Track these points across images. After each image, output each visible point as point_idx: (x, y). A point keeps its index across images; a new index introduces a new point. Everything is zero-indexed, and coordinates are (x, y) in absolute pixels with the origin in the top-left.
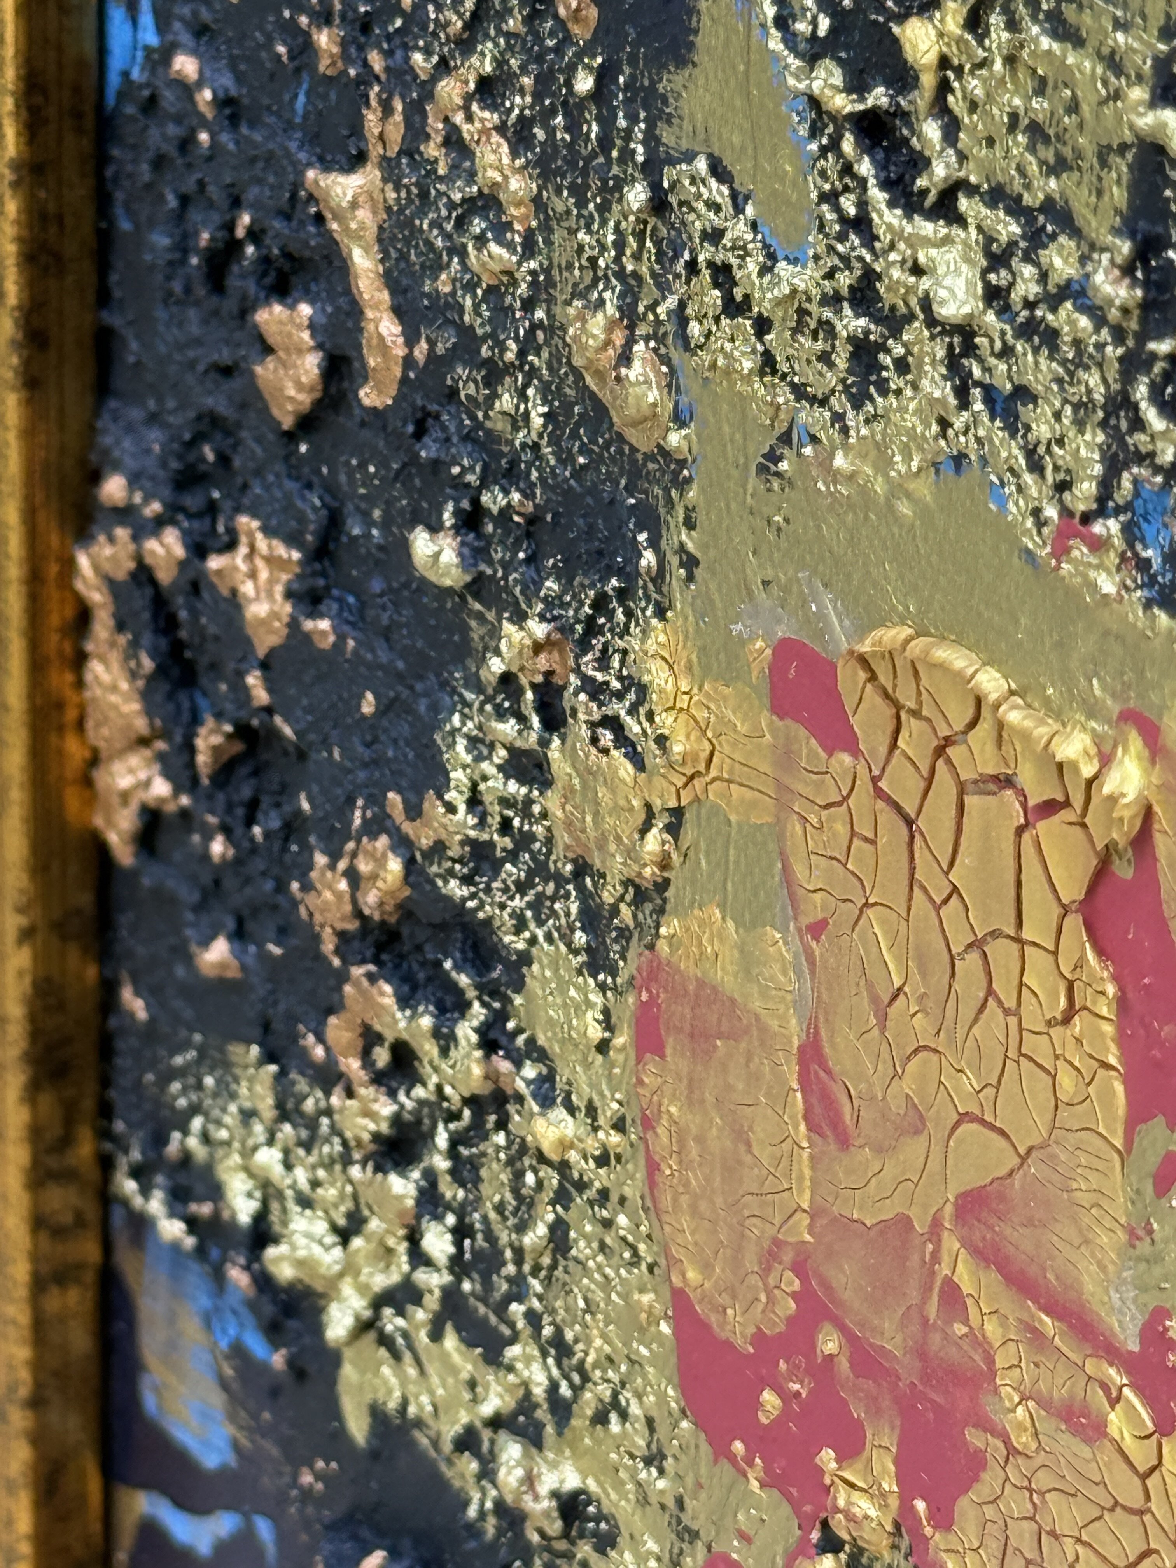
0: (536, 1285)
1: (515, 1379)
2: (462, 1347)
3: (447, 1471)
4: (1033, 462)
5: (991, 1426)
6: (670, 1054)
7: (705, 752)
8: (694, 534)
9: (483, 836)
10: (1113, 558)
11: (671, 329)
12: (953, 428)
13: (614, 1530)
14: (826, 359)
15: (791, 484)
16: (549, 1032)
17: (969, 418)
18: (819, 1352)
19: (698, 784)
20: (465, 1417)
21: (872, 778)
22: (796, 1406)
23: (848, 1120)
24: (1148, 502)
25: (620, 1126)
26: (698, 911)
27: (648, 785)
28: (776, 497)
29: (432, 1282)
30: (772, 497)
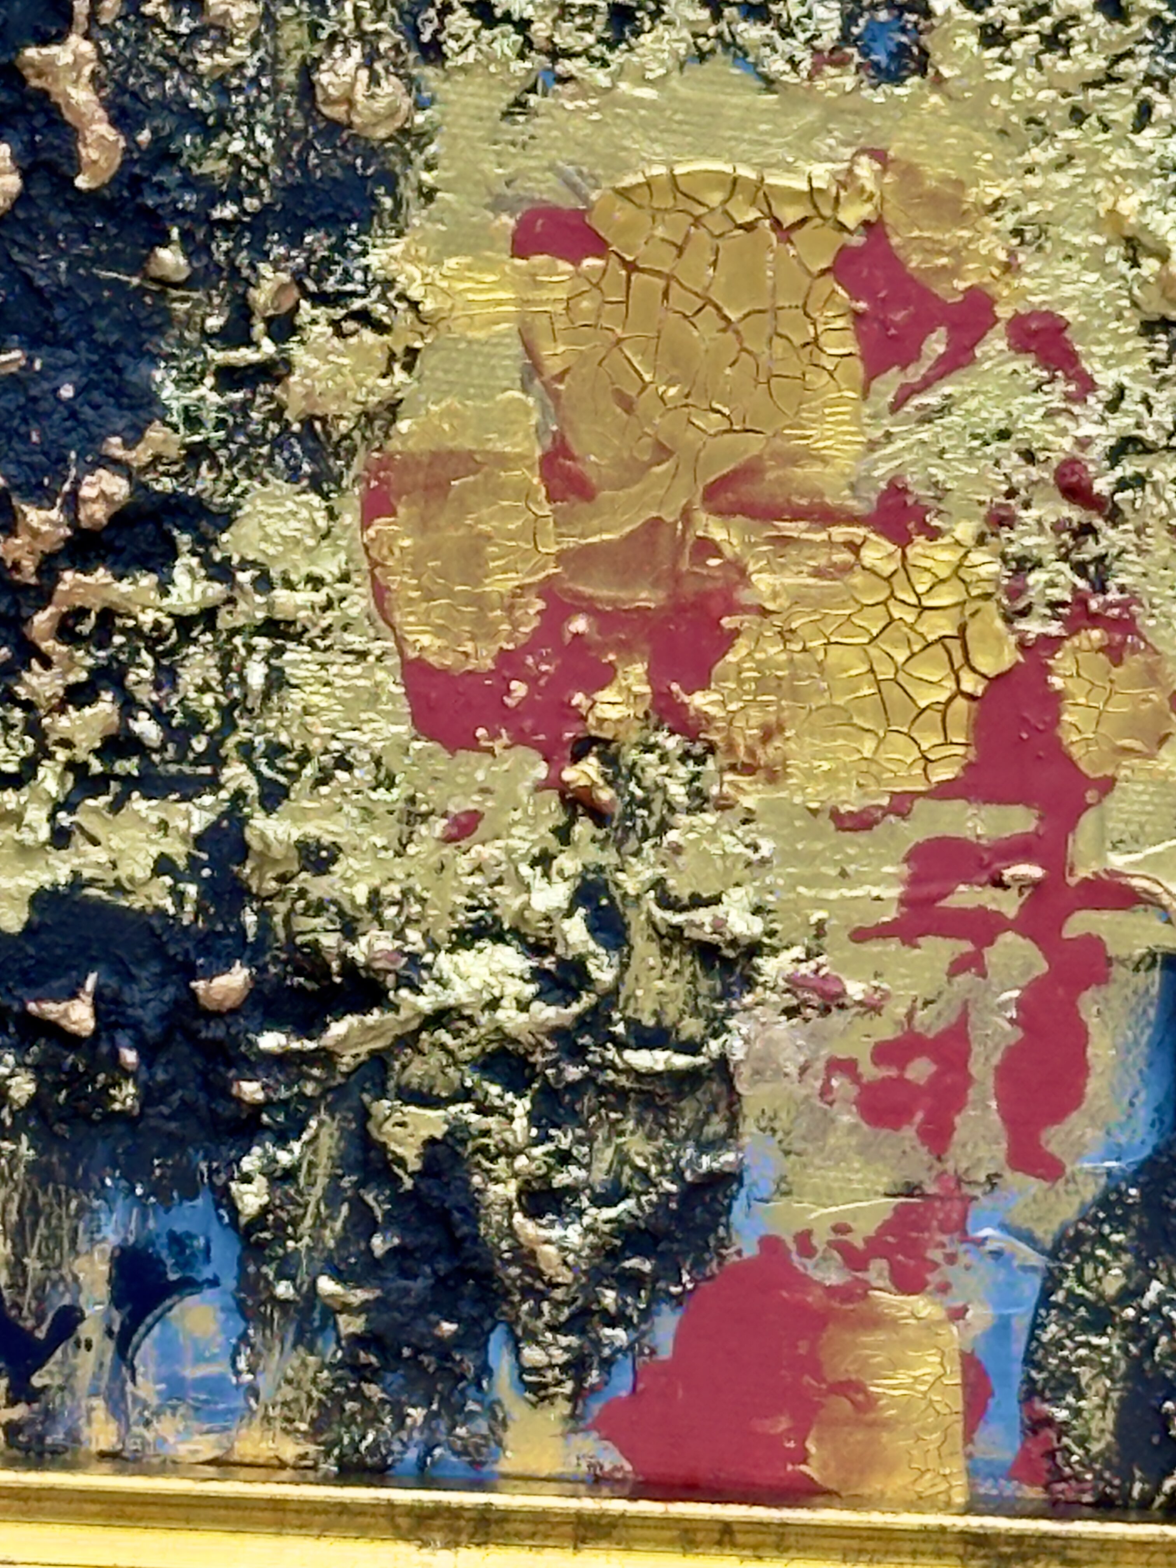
1: (224, 795)
2: (154, 803)
3: (124, 903)
4: (786, 33)
5: (745, 609)
6: (401, 510)
7: (448, 304)
8: (435, 173)
9: (197, 438)
10: (853, 68)
11: (412, 56)
12: (706, 36)
13: (335, 852)
14: (587, 28)
15: (536, 115)
16: (263, 546)
17: (723, 26)
18: (568, 637)
19: (442, 326)
20: (155, 851)
21: (625, 263)
22: (542, 682)
23: (594, 481)
24: (876, 30)
25: (345, 578)
26: (434, 408)
27: (396, 341)
28: (521, 126)
29: (130, 766)
30: (517, 128)
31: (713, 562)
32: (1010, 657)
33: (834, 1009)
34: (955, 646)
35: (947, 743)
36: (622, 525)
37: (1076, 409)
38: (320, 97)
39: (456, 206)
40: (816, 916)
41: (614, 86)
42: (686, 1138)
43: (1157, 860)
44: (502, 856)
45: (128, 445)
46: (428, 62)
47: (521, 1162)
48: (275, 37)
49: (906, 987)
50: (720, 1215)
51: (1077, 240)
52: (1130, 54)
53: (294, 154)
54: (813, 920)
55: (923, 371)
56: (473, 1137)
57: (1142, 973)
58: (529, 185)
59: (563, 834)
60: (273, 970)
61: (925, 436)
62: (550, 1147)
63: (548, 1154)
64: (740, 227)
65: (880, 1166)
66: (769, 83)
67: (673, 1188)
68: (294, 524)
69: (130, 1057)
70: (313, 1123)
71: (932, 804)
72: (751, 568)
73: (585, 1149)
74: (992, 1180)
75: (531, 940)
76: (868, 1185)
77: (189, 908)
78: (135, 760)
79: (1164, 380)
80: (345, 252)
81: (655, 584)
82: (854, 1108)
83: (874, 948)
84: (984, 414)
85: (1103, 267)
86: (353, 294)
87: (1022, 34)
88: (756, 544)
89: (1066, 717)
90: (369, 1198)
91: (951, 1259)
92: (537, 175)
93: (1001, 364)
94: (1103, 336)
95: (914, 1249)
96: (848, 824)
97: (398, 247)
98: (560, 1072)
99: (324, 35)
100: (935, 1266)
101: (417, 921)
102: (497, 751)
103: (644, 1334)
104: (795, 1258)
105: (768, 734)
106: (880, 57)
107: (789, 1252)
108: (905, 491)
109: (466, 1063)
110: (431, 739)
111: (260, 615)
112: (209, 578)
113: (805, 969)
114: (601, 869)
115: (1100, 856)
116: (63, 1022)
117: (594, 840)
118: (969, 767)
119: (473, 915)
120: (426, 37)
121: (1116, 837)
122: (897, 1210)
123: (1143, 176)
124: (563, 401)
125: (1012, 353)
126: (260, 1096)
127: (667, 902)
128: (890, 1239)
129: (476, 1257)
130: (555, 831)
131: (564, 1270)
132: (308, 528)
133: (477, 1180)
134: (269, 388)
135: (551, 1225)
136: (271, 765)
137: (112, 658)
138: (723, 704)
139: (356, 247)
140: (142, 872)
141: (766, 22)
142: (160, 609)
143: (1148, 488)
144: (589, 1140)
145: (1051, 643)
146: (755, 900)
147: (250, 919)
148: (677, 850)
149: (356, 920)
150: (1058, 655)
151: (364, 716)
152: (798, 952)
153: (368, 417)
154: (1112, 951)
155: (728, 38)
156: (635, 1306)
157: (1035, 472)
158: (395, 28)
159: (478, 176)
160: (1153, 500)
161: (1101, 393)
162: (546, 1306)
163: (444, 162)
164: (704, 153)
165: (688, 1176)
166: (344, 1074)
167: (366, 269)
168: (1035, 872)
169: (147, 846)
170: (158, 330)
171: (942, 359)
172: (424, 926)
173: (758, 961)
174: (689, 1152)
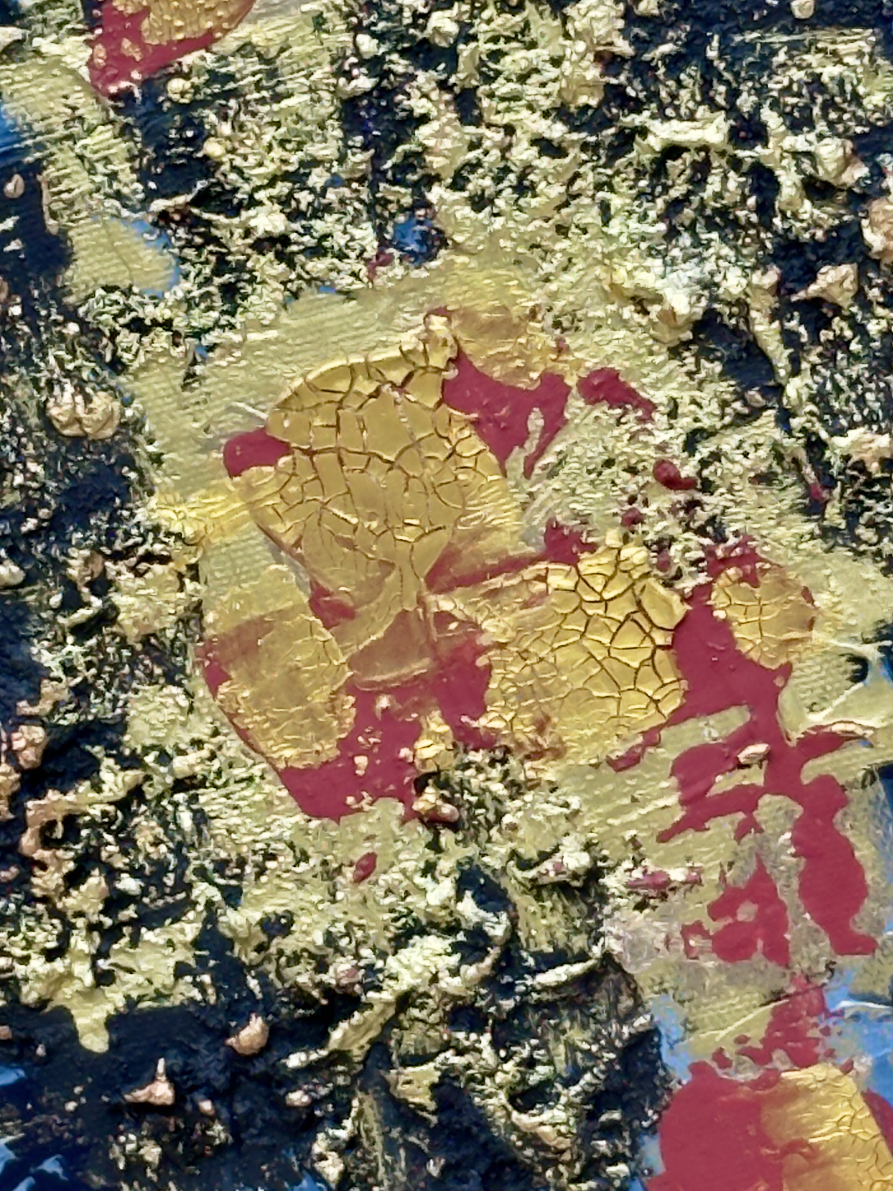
1: (200, 908)
2: (158, 931)
3: (167, 1004)
4: (342, 256)
5: (487, 649)
6: (233, 674)
7: (202, 525)
8: (156, 444)
9: (78, 680)
10: (397, 261)
11: (106, 373)
12: (291, 281)
13: (290, 917)
14: (210, 308)
15: (205, 378)
16: (153, 733)
17: (299, 269)
18: (379, 715)
19: (204, 542)
20: (171, 963)
21: (305, 452)
22: (376, 750)
23: (351, 604)
24: (401, 231)
25: (216, 733)
26: (224, 598)
27: (178, 564)
28: (199, 390)
29: (130, 912)
30: (197, 392)
31: (453, 626)
32: (680, 610)
33: (670, 894)
34: (638, 617)
35: (664, 685)
36: (381, 626)
37: (649, 426)
38: (57, 425)
39: (181, 460)
40: (628, 834)
41: (245, 339)
42: (609, 1018)
43: (844, 708)
44: (400, 876)
45: (33, 703)
46: (119, 373)
47: (499, 1077)
48: (13, 398)
49: (711, 860)
50: (655, 1062)
51: (600, 313)
52: (577, 176)
53: (59, 469)
54: (627, 838)
55: (535, 442)
56: (462, 1074)
57: (869, 788)
58: (221, 426)
59: (435, 846)
60: (284, 1011)
61: (557, 486)
62: (517, 1059)
63: (518, 1065)
64: (371, 396)
65: (749, 988)
66: (348, 295)
67: (612, 1056)
68: (165, 711)
69: (207, 1106)
70: (355, 1103)
71: (673, 729)
72: (480, 619)
73: (542, 1052)
74: (830, 967)
75: (444, 925)
76: (747, 1004)
77: (210, 991)
78: (132, 907)
79: (701, 382)
80: (120, 520)
81: (421, 655)
82: (714, 955)
83: (678, 841)
84: (590, 454)
85: (625, 324)
86: (136, 545)
87: (500, 192)
88: (477, 602)
89: (737, 635)
90: (413, 1139)
91: (826, 1031)
92: (223, 418)
93: (586, 416)
94: (645, 371)
95: (797, 1035)
96: (622, 765)
97: (153, 502)
98: (499, 1008)
99: (42, 384)
100: (817, 1040)
101: (365, 942)
102: (367, 808)
103: (639, 1162)
104: (720, 1072)
105: (541, 727)
106: (413, 247)
107: (712, 1069)
108: (559, 528)
109: (438, 1024)
110: (319, 817)
111: (169, 780)
112: (124, 769)
113: (637, 874)
114: (470, 860)
115: (802, 719)
116: (152, 1100)
117: (457, 842)
118: (686, 694)
119: (399, 924)
120: (108, 358)
121: (809, 702)
122: (774, 1012)
123: (622, 253)
124: (307, 559)
125: (589, 407)
126: (306, 1099)
127: (525, 865)
128: (778, 1034)
129: (501, 1153)
130: (429, 846)
131: (561, 1139)
132: (177, 710)
133: (477, 1100)
134: (109, 629)
135: (541, 1112)
136: (223, 876)
137: (87, 846)
138: (500, 718)
139: (126, 513)
140: (170, 980)
141: (325, 255)
142: (101, 802)
143: (723, 459)
144: (544, 1045)
145: (705, 590)
146: (583, 840)
147: (253, 983)
148: (514, 827)
149: (324, 957)
150: (714, 595)
151: (268, 820)
152: (627, 864)
153: (183, 622)
154: (841, 781)
155: (306, 277)
156: (623, 1146)
157: (640, 479)
158: (87, 360)
159: (186, 434)
160: (729, 465)
161: (661, 408)
162: (562, 1168)
163: (158, 434)
164: (325, 359)
165: (618, 1044)
166: (359, 1063)
167: (138, 525)
168: (761, 748)
169: (163, 961)
170: (22, 620)
171: (544, 429)
172: (371, 943)
173: (601, 881)
174: (614, 1027)
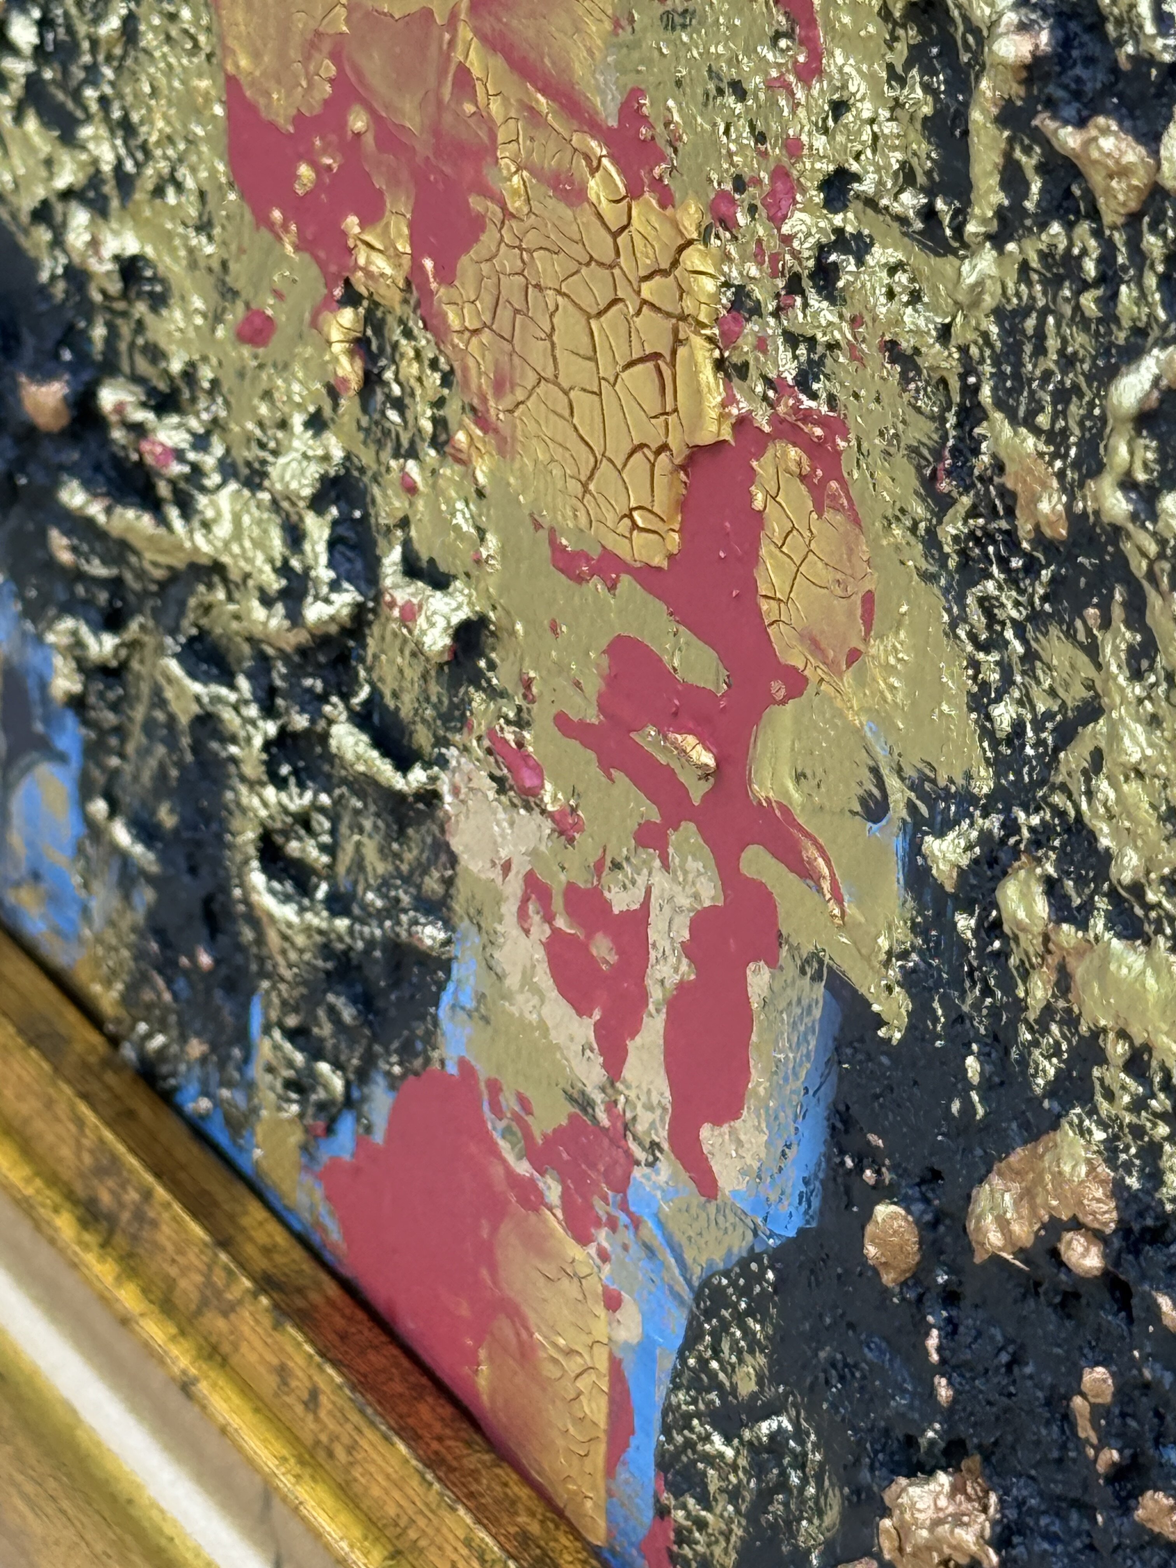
0: (108, 72)
5: (491, 193)
13: (167, 292)
18: (348, 132)
20: (39, 192)
22: (327, 178)
31: (469, 108)
32: (715, 427)
33: (534, 808)
34: (666, 373)
35: (652, 512)
37: (800, 93)
40: (527, 668)
44: (285, 392)
49: (598, 829)
50: (430, 1002)
54: (525, 673)
57: (807, 980)
67: (379, 934)
70: (135, 625)
71: (637, 587)
72: (502, 136)
73: (327, 823)
74: (654, 1151)
79: (897, 104)
82: (545, 955)
83: (576, 752)
89: (763, 552)
91: (613, 1224)
95: (583, 1184)
96: (562, 562)
98: (288, 711)
100: (598, 1220)
101: (223, 430)
102: (288, 249)
104: (486, 1111)
105: (500, 384)
107: (481, 1095)
108: (640, 115)
110: (241, 193)
113: (509, 734)
114: (362, 469)
117: (358, 425)
118: (670, 560)
119: (259, 452)
121: (800, 766)
122: (572, 1120)
126: (67, 557)
127: (410, 554)
128: (564, 1153)
131: (283, 961)
133: (229, 795)
135: (282, 899)
144: (334, 818)
145: (757, 437)
146: (483, 613)
148: (411, 488)
150: (763, 460)
152: (509, 709)
154: (782, 925)
156: (349, 1058)
161: (827, 83)
166: (151, 580)
168: (706, 757)
172: (228, 439)
